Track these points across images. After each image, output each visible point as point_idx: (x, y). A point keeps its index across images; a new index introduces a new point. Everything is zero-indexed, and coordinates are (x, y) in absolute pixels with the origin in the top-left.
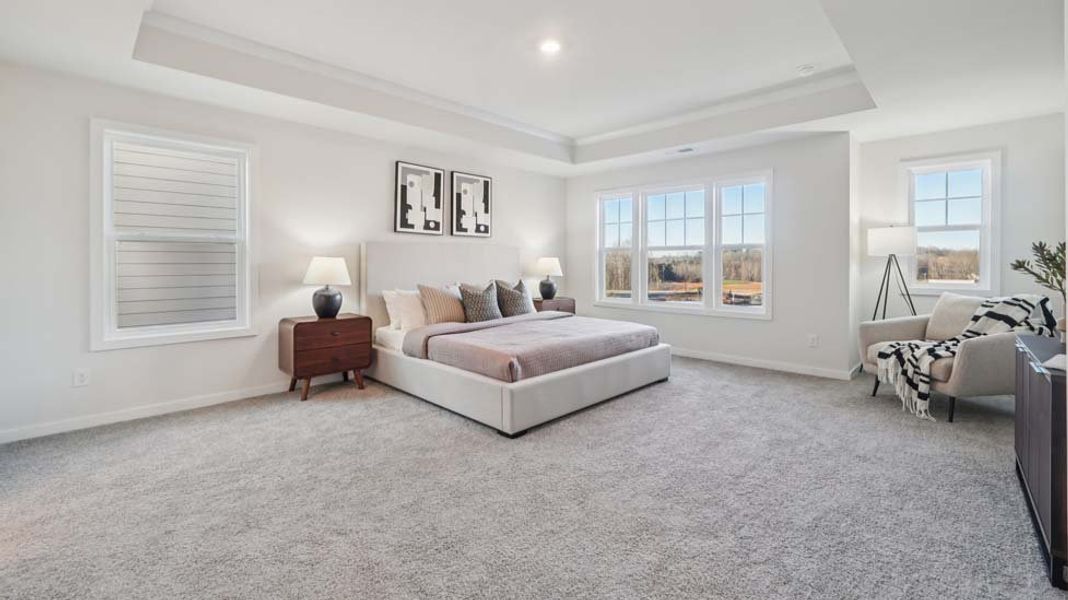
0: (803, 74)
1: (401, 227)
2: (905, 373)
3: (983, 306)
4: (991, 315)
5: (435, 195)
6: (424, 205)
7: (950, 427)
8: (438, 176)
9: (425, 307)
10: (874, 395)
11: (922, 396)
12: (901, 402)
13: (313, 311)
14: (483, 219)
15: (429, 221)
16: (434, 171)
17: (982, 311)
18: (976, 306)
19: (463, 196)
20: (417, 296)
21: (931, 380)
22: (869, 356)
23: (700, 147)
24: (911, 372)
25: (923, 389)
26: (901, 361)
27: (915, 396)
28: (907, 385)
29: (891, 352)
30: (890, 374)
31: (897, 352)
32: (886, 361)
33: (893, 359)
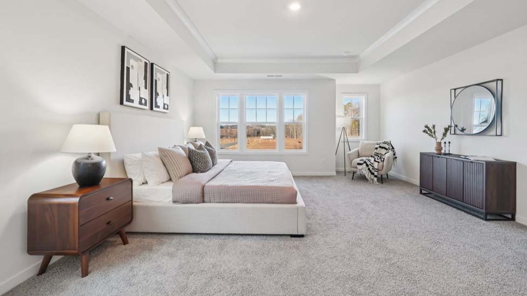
0: (345, 55)
1: (127, 101)
2: (369, 169)
3: (377, 144)
4: (380, 147)
5: (144, 79)
6: (140, 86)
7: (383, 185)
8: (146, 64)
9: (165, 166)
10: (353, 179)
11: (376, 176)
12: (368, 180)
13: (74, 179)
14: (167, 100)
15: (142, 98)
16: (144, 60)
17: (378, 146)
18: (375, 144)
19: (158, 82)
20: (156, 156)
21: (378, 170)
22: (352, 165)
23: (285, 76)
24: (371, 169)
25: (376, 173)
26: (367, 165)
27: (372, 177)
28: (370, 173)
29: (362, 162)
30: (364, 170)
31: (365, 162)
32: (361, 166)
33: (365, 165)
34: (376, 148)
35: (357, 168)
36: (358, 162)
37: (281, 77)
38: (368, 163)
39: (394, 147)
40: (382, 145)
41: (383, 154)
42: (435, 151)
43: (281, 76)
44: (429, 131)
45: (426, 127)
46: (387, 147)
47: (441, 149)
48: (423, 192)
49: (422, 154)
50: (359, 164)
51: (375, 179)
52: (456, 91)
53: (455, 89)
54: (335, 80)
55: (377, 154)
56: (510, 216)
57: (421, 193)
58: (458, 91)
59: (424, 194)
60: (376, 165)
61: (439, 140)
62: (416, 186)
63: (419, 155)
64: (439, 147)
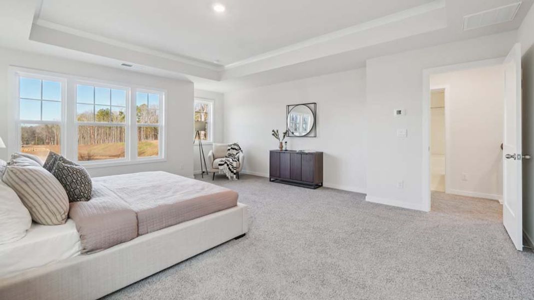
3: (229, 146)
10: (214, 180)
11: (235, 174)
17: (230, 148)
18: (227, 146)
21: (236, 168)
22: (214, 166)
24: (231, 168)
25: (235, 171)
26: (228, 165)
27: (232, 174)
28: (230, 172)
29: (223, 163)
30: (224, 170)
31: (226, 163)
32: (222, 166)
33: (226, 165)
34: (229, 150)
35: (218, 169)
36: (219, 163)
37: (128, 67)
38: (228, 163)
39: (241, 147)
40: (233, 147)
41: (235, 154)
42: (279, 149)
43: (130, 66)
44: (275, 134)
45: (273, 131)
46: (237, 148)
47: (282, 147)
48: (272, 179)
49: (271, 152)
50: (220, 165)
51: (235, 176)
52: (290, 107)
53: (289, 106)
54: (193, 83)
55: (230, 155)
56: (320, 184)
57: (270, 181)
58: (291, 108)
59: (273, 181)
60: (235, 164)
61: (281, 141)
62: (266, 178)
63: (269, 153)
64: (281, 147)
